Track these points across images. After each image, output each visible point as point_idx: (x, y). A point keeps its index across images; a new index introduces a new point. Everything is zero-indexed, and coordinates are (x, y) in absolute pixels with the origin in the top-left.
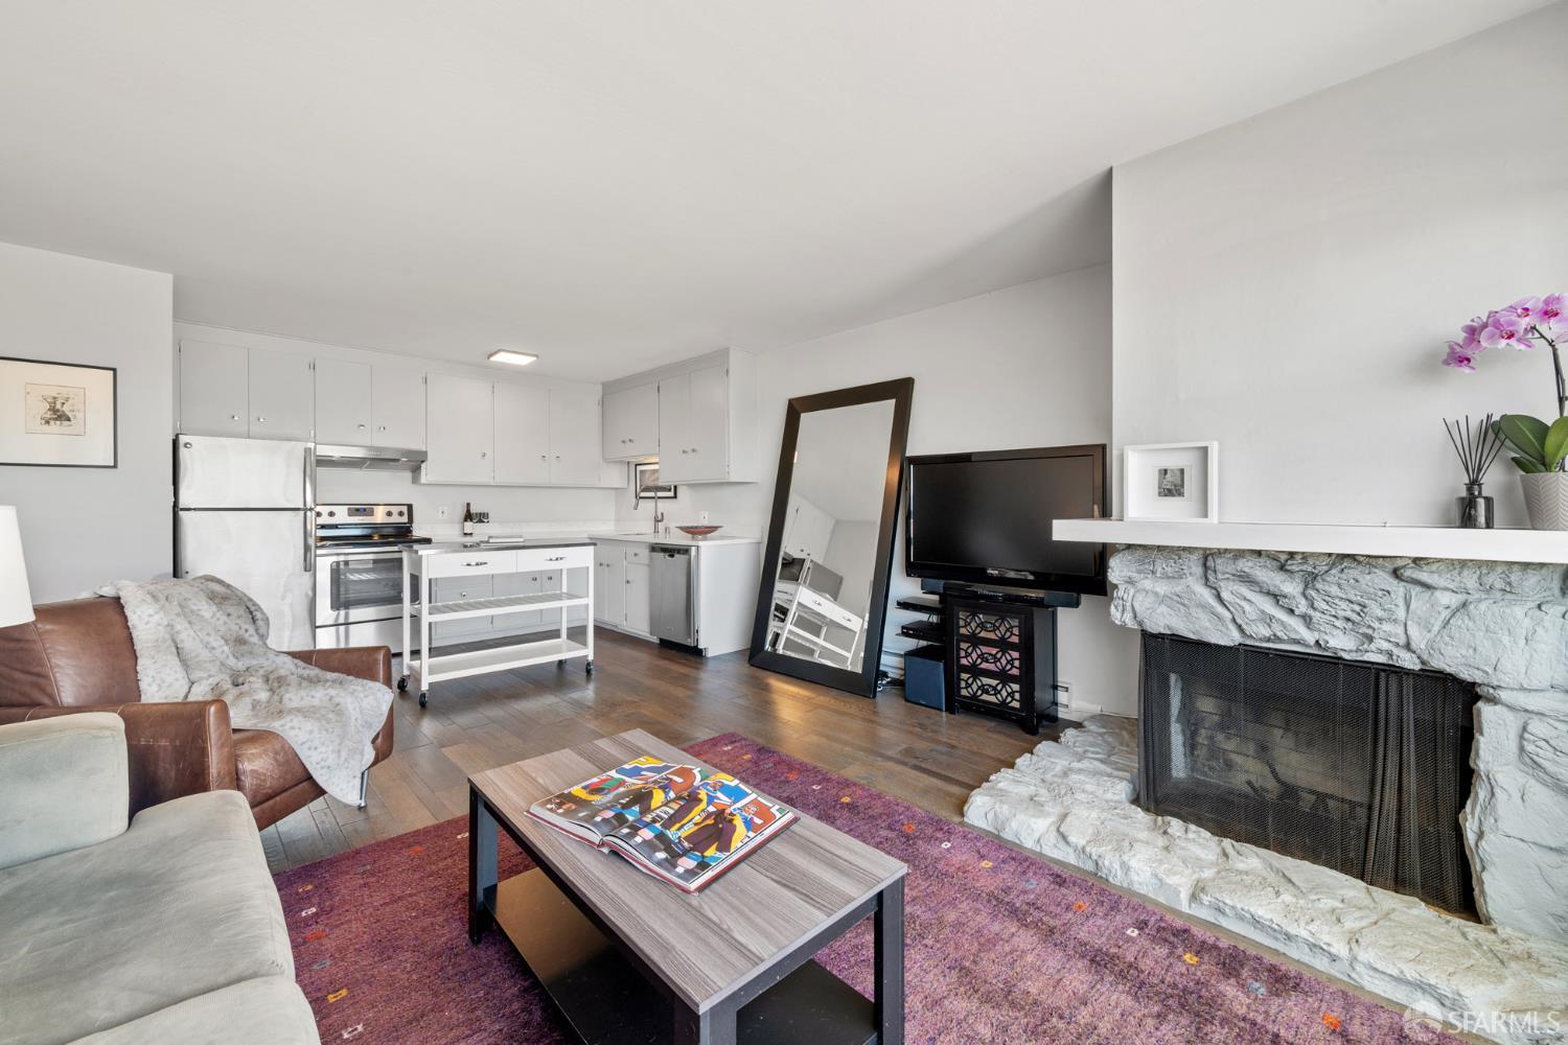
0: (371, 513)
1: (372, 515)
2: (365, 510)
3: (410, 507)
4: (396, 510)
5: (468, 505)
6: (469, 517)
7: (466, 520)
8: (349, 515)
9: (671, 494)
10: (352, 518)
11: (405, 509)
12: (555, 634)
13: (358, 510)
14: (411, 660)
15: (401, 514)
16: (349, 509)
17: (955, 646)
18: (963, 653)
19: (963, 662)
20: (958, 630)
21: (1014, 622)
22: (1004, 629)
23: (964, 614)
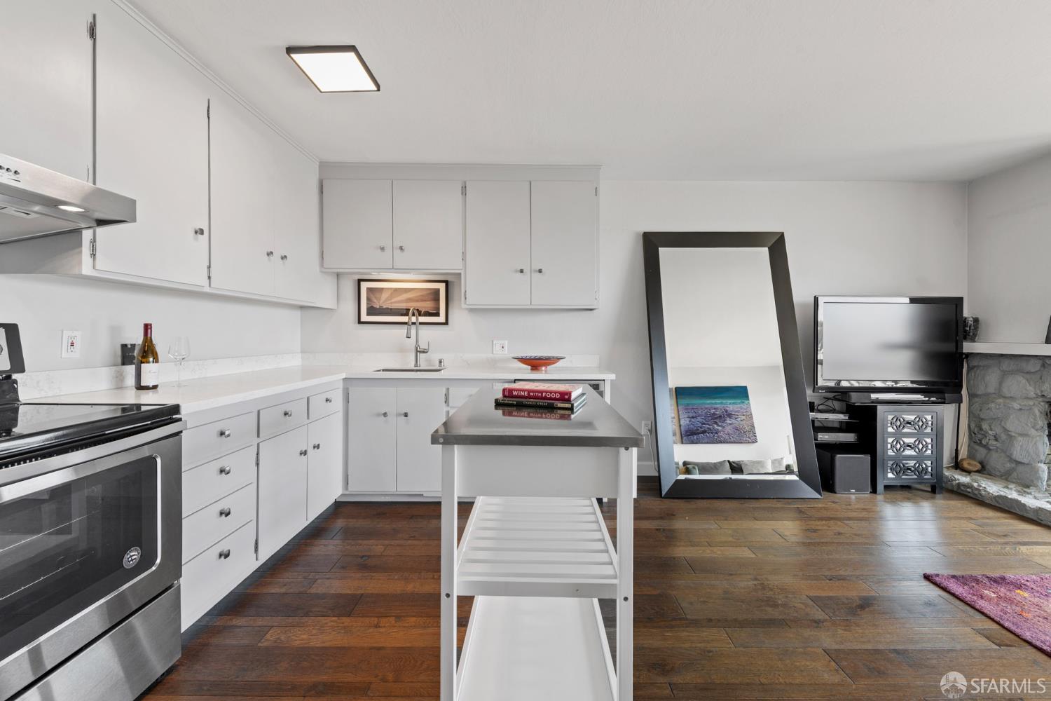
3: (11, 333)
9: (442, 319)
11: (3, 338)
17: (885, 442)
18: (889, 446)
19: (890, 453)
20: (887, 429)
21: (929, 417)
22: (921, 424)
23: (890, 417)
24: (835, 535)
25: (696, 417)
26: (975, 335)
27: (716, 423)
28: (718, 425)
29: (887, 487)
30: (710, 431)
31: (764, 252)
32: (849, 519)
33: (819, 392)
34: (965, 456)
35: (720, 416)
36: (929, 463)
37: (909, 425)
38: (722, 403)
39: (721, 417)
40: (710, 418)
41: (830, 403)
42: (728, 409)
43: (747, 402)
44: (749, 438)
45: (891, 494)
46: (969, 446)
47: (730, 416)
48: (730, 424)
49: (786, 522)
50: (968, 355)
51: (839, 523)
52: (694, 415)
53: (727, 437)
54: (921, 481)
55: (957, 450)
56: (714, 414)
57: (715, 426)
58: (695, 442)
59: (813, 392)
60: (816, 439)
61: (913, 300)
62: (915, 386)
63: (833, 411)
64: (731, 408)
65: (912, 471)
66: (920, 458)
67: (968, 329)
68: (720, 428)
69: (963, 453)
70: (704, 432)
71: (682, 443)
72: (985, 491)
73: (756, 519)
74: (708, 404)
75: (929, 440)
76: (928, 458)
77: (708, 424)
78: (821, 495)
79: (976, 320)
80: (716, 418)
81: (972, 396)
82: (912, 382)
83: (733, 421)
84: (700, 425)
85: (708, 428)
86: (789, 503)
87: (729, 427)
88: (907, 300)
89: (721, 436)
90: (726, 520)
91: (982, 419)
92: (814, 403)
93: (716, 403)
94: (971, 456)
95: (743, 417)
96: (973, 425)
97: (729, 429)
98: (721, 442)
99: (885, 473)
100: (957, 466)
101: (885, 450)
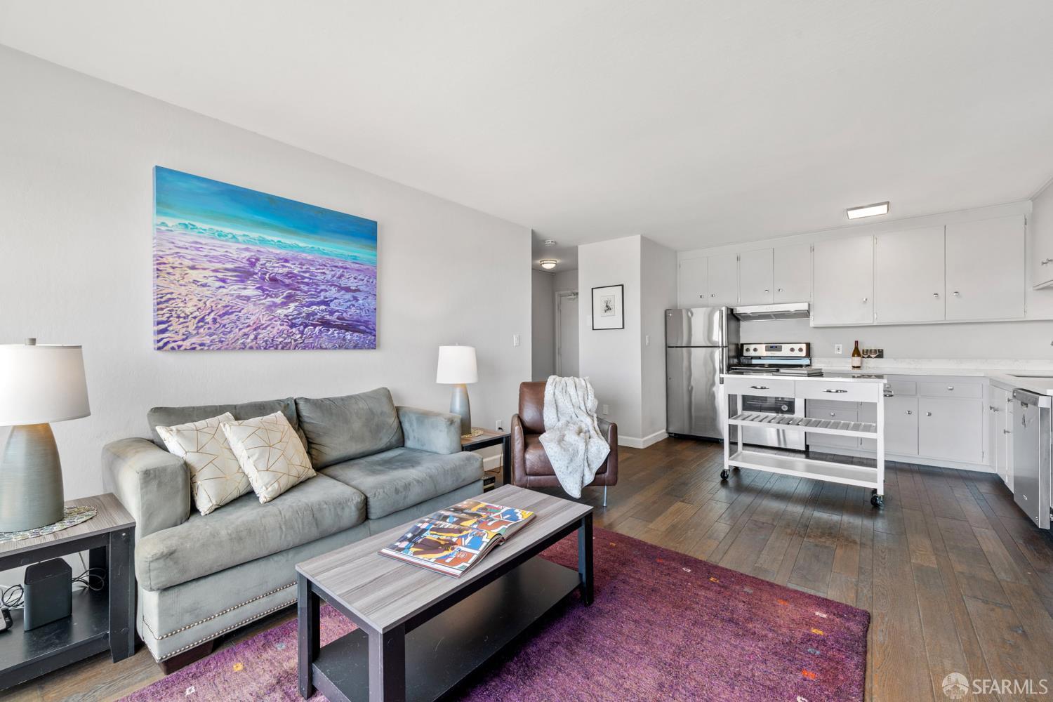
0: (779, 349)
1: (781, 350)
2: (776, 347)
3: (808, 345)
4: (796, 347)
5: (857, 342)
6: (856, 352)
7: (853, 356)
8: (766, 350)
10: (770, 352)
11: (804, 347)
12: (872, 463)
13: (772, 347)
14: (743, 450)
15: (801, 350)
16: (766, 347)
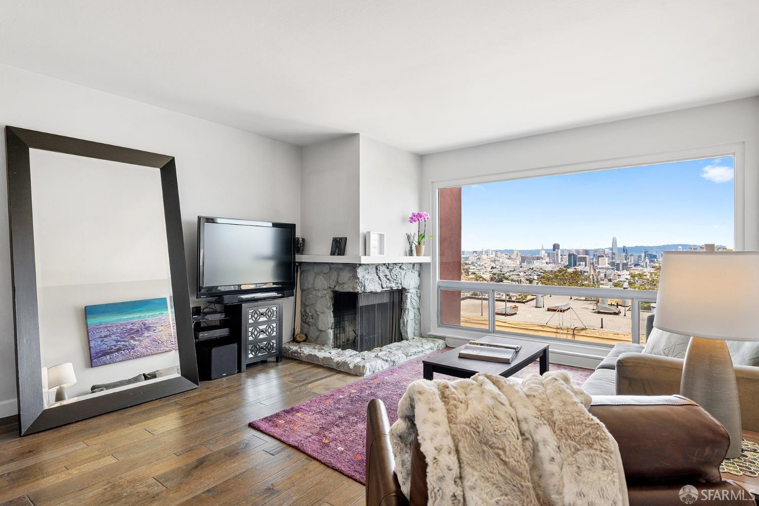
17: (247, 331)
18: (250, 333)
19: (251, 338)
20: (249, 321)
21: (274, 309)
22: (270, 313)
23: (251, 311)
24: (198, 415)
25: (109, 336)
26: (303, 250)
27: (133, 338)
28: (135, 340)
29: (248, 366)
30: (126, 348)
31: (157, 172)
32: (214, 398)
33: (201, 298)
34: (299, 332)
35: (138, 331)
36: (274, 341)
37: (262, 316)
38: (140, 317)
39: (136, 332)
40: (126, 335)
41: (212, 306)
42: (146, 322)
43: (165, 312)
44: (167, 347)
45: (251, 370)
46: (301, 325)
47: (148, 328)
48: (148, 337)
49: (160, 418)
50: (301, 263)
51: (205, 404)
52: (108, 333)
53: (144, 350)
54: (270, 355)
55: (294, 329)
56: (131, 329)
57: (132, 341)
58: (107, 362)
59: (197, 298)
60: (196, 338)
61: (275, 225)
62: (274, 286)
63: (215, 312)
64: (149, 321)
65: (264, 349)
66: (268, 339)
67: (299, 245)
68: (137, 343)
69: (298, 331)
70: (118, 350)
71: (92, 367)
72: (303, 353)
73: (131, 424)
74: (125, 320)
75: (274, 325)
76: (274, 338)
77: (123, 341)
78: (198, 385)
79: (303, 240)
80: (133, 333)
81: (302, 290)
82: (274, 284)
83: (151, 333)
84: (114, 343)
85: (124, 345)
86: (169, 400)
87: (148, 340)
88: (271, 225)
89: (138, 351)
90: (98, 435)
91: (307, 306)
92: (200, 307)
93: (133, 318)
94: (302, 332)
95: (162, 328)
96: (303, 310)
97: (146, 342)
98: (137, 357)
99: (247, 354)
100: (294, 340)
101: (247, 337)
